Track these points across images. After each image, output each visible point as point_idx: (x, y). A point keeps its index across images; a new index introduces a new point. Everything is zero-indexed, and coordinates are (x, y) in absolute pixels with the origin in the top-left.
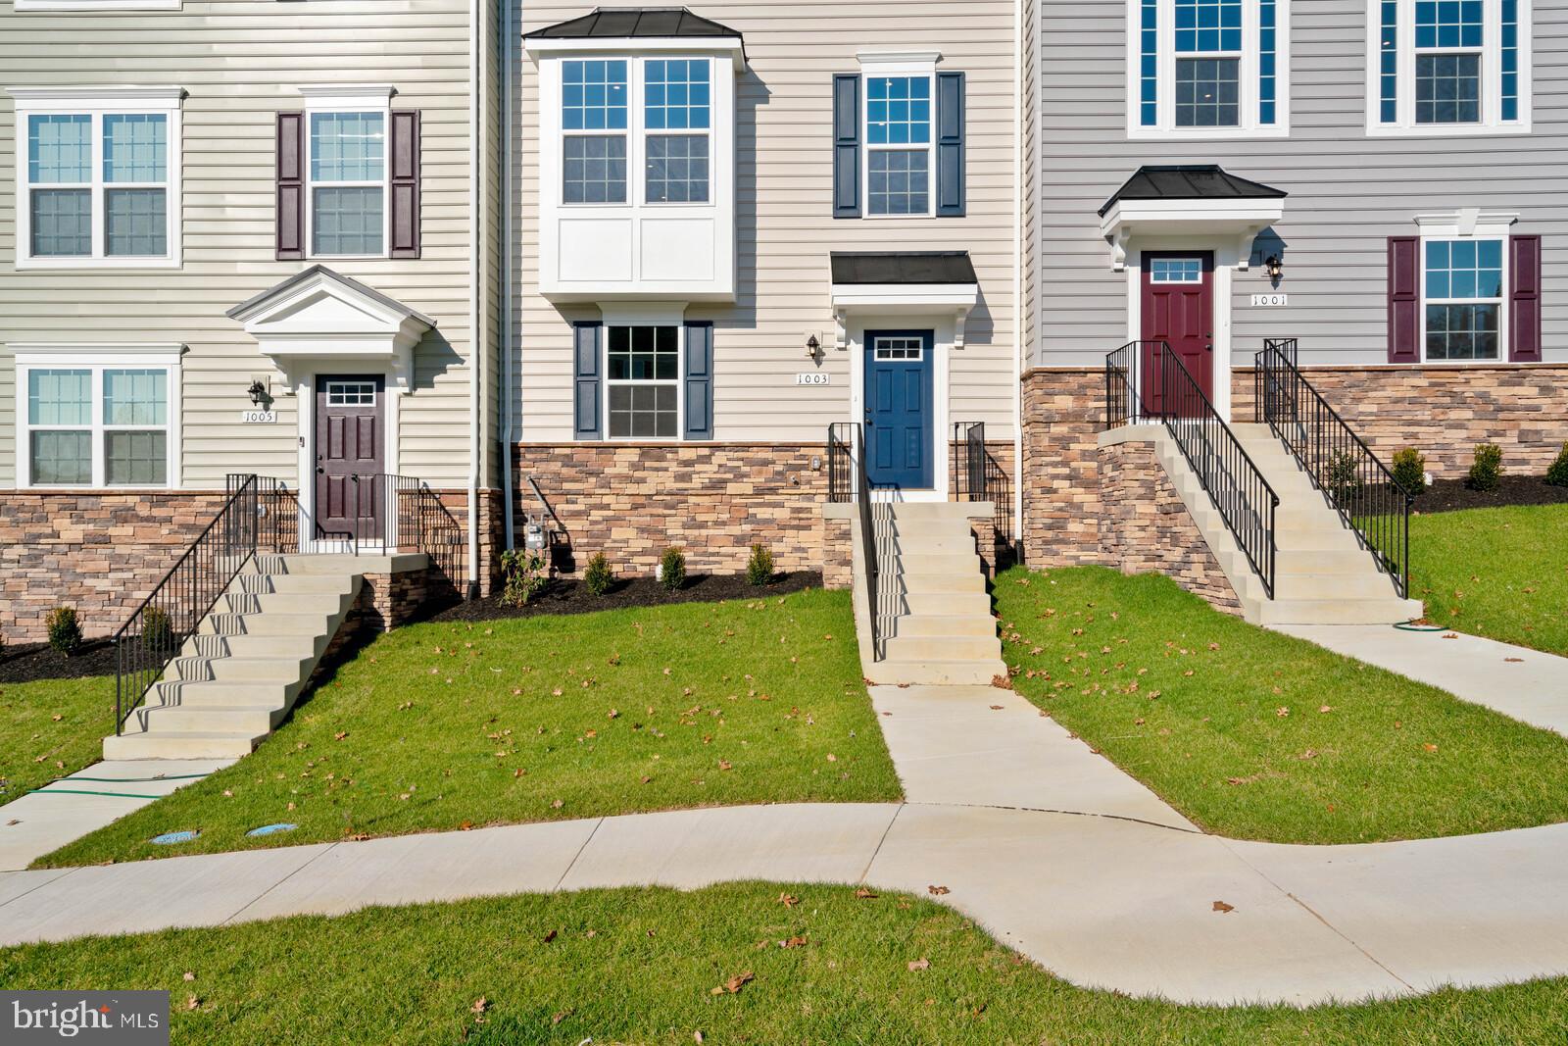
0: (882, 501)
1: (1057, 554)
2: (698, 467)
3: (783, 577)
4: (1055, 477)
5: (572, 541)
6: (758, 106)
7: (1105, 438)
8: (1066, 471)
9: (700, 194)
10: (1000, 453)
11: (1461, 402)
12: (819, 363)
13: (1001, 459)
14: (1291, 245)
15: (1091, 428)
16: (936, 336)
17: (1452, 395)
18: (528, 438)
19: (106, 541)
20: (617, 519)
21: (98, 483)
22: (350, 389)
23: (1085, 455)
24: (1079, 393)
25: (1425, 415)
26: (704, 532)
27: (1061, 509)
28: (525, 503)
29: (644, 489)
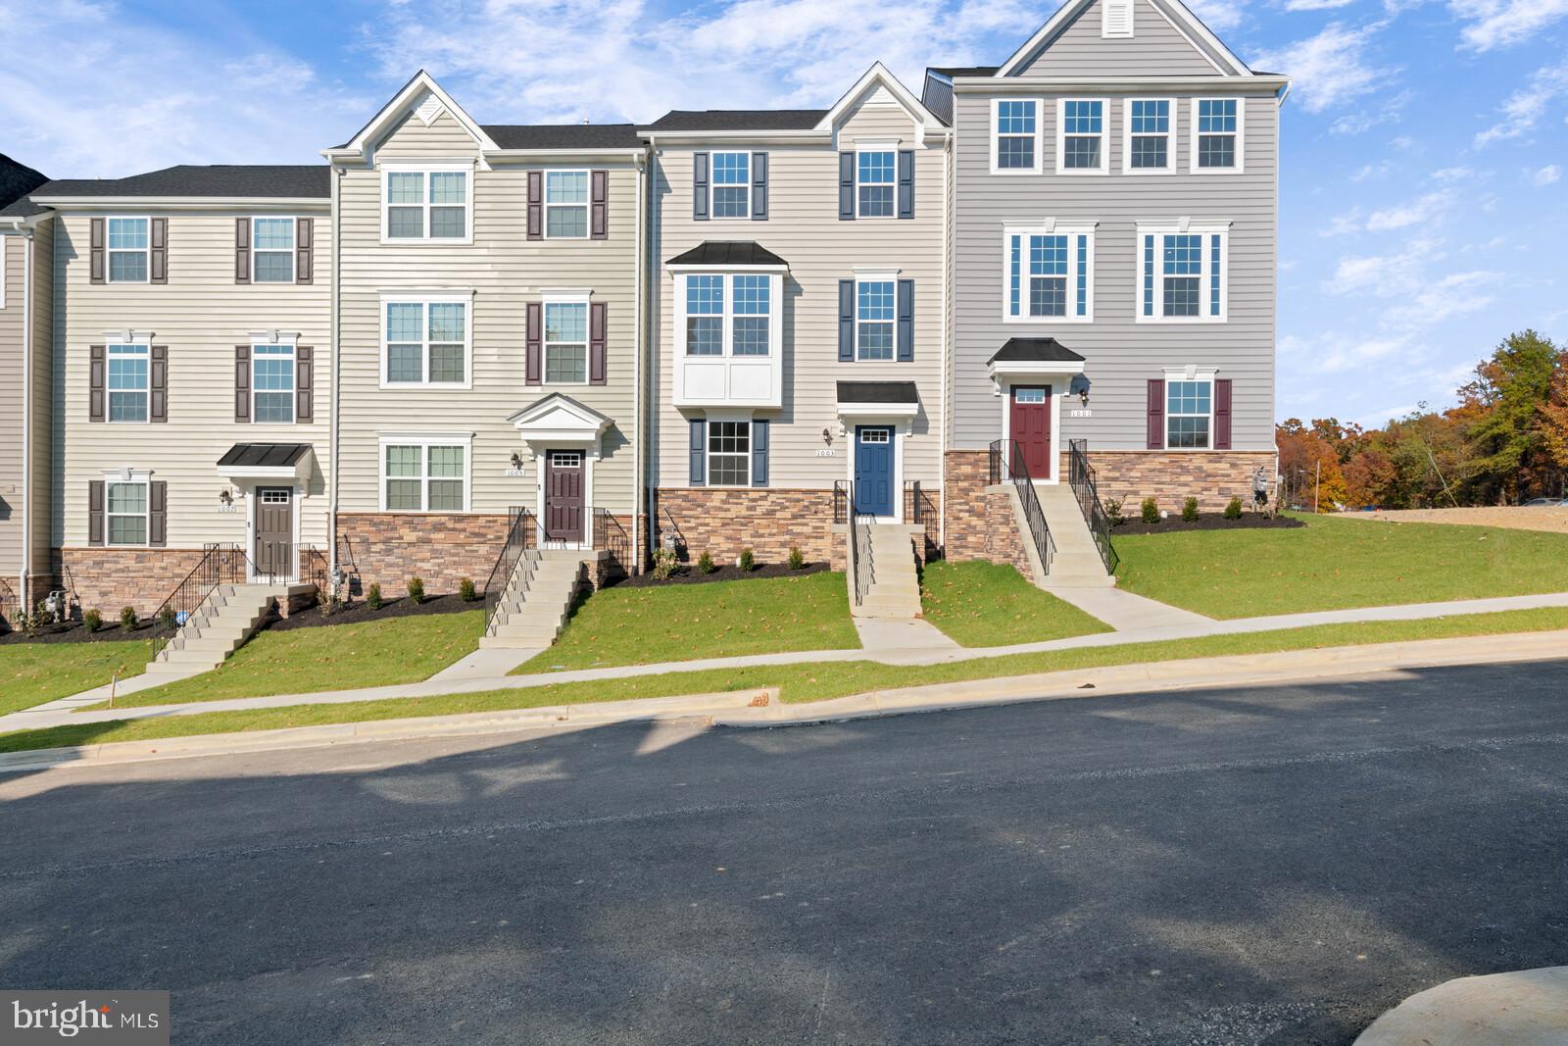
0: (864, 523)
1: (961, 554)
2: (760, 503)
3: (808, 565)
4: (961, 511)
5: (688, 543)
6: (796, 298)
7: (989, 489)
8: (967, 507)
9: (763, 350)
10: (932, 496)
11: (1186, 471)
12: (829, 444)
13: (933, 499)
14: (1094, 383)
15: (981, 483)
16: (896, 428)
17: (1182, 467)
18: (662, 485)
19: (429, 541)
20: (714, 532)
21: (424, 509)
22: (565, 458)
23: (978, 499)
24: (975, 464)
25: (1167, 479)
26: (763, 540)
27: (964, 529)
28: (661, 522)
29: (729, 515)
